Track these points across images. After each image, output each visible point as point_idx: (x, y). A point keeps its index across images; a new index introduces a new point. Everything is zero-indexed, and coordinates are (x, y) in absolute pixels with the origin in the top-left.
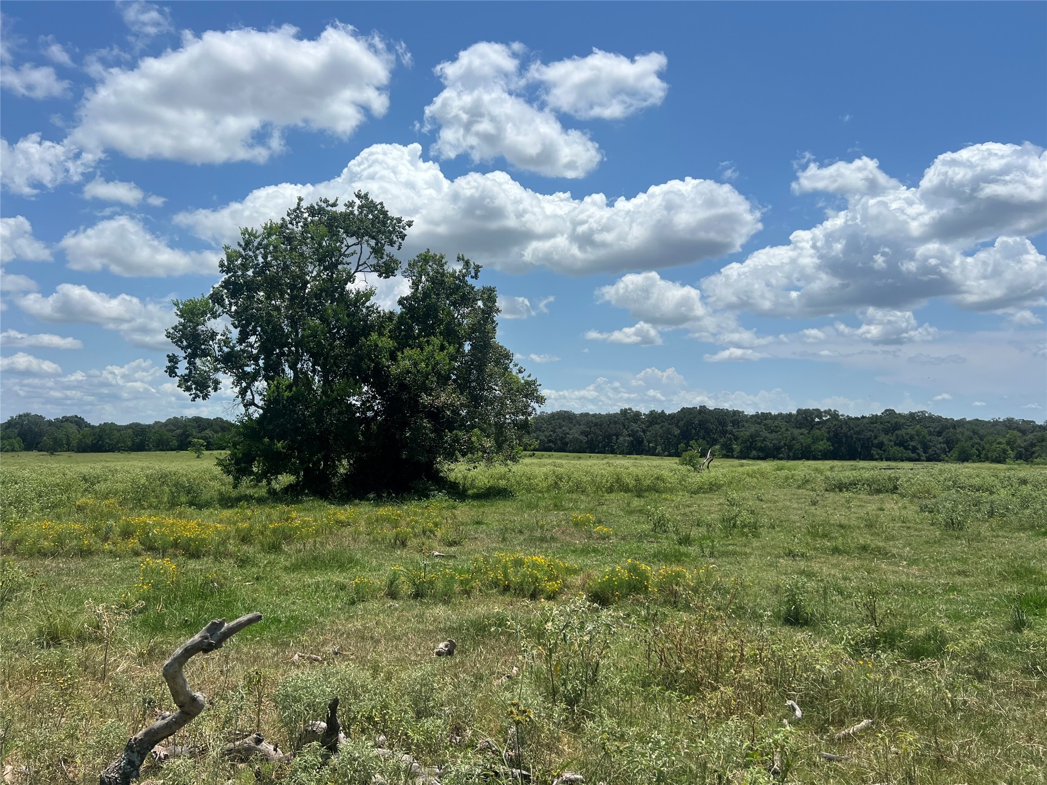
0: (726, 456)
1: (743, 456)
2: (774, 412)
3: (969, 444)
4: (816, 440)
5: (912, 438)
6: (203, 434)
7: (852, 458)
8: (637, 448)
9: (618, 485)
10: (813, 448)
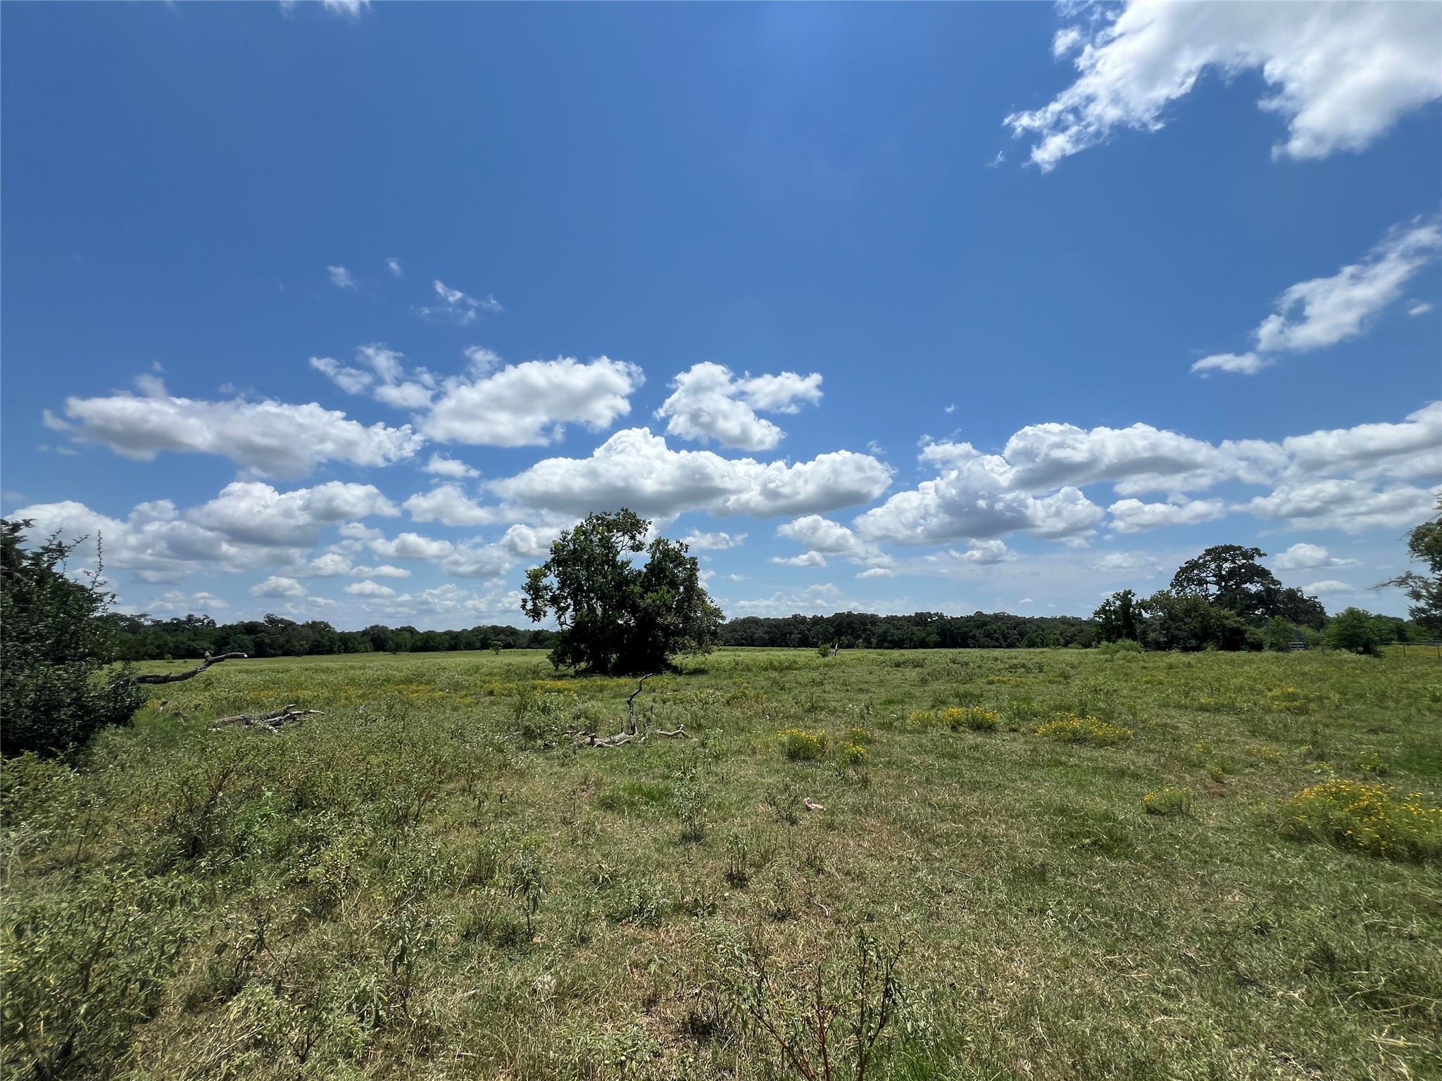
0: (867, 647)
1: (879, 646)
2: (900, 615)
3: (1035, 634)
4: (929, 634)
5: (995, 631)
6: (498, 638)
7: (954, 646)
8: (804, 642)
9: (771, 666)
10: (927, 640)
